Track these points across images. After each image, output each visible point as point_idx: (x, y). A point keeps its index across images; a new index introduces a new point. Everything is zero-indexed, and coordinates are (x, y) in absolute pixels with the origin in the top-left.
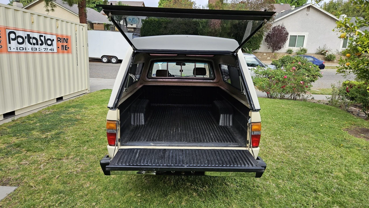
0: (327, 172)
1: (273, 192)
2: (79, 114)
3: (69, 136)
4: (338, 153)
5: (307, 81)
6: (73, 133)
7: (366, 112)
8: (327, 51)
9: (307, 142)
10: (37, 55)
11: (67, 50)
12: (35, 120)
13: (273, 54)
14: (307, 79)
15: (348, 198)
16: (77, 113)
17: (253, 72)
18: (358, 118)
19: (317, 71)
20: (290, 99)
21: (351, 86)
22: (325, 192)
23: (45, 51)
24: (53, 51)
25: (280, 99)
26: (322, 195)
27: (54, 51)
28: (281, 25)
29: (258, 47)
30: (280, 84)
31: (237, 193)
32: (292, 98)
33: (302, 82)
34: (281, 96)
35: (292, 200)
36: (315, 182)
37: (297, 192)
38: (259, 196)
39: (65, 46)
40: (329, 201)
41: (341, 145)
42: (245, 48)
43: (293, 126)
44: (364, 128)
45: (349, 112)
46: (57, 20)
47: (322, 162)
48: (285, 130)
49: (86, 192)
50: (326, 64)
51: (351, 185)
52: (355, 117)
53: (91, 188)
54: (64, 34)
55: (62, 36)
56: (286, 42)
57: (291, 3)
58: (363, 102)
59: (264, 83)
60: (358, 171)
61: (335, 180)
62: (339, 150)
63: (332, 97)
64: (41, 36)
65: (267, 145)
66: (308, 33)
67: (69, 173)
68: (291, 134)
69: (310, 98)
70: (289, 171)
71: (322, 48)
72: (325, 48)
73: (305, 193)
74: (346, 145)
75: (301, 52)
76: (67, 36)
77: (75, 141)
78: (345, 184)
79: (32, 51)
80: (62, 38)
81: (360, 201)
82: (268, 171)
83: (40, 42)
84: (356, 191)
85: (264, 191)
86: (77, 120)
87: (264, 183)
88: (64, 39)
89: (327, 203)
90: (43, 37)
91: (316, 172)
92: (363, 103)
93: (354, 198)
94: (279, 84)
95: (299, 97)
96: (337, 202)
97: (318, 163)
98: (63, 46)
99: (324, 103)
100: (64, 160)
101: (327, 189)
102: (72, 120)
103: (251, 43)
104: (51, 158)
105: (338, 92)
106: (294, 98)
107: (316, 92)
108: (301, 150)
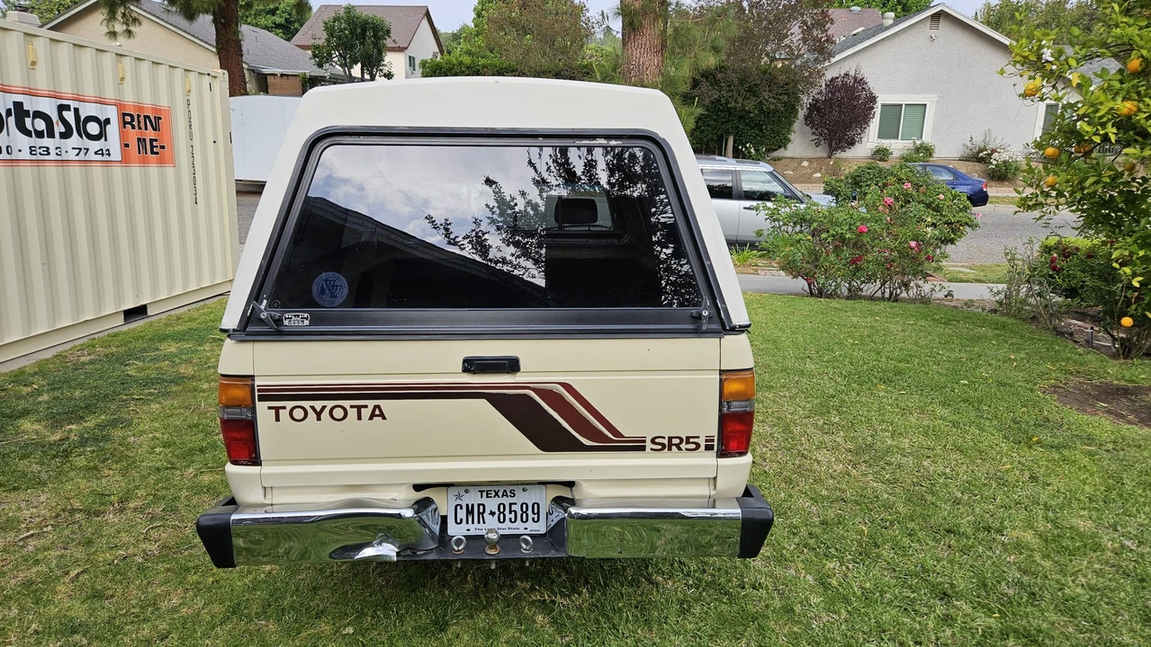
0: (985, 529)
1: (805, 602)
2: (189, 361)
3: (143, 432)
4: (1023, 465)
5: (932, 241)
6: (157, 425)
7: (1115, 334)
8: (994, 151)
9: (926, 434)
10: (51, 172)
11: (157, 153)
12: (39, 382)
13: (831, 163)
14: (929, 235)
15: (1053, 617)
16: (184, 357)
17: (763, 214)
18: (1089, 353)
19: (961, 210)
20: (879, 299)
21: (1066, 252)
22: (977, 599)
23: (77, 158)
24: (106, 158)
25: (848, 298)
26: (966, 608)
27: (112, 158)
28: (852, 73)
29: (783, 143)
30: (847, 253)
31: (683, 612)
32: (887, 295)
33: (913, 244)
34: (849, 290)
35: (866, 628)
36: (945, 563)
37: (885, 601)
38: (757, 618)
39: (151, 141)
40: (990, 628)
41: (1035, 439)
42: (744, 145)
43: (884, 382)
44: (1106, 383)
45: (1061, 334)
46: (121, 55)
47: (970, 497)
48: (858, 394)
49: (163, 626)
50: (993, 191)
51: (1063, 572)
52: (1080, 350)
53: (184, 611)
54: (147, 101)
55: (140, 108)
56: (871, 124)
57: (884, 5)
58: (1103, 301)
59: (796, 251)
60: (1084, 525)
61: (1012, 557)
62: (1029, 455)
63: (1009, 289)
64: (62, 108)
65: (796, 445)
66: (934, 97)
67: (116, 562)
68: (875, 407)
69: (941, 295)
70: (863, 531)
71: (979, 141)
72: (988, 139)
73: (913, 601)
74: (1050, 440)
75: (915, 155)
76: (156, 110)
77: (158, 450)
78: (1043, 568)
79: (34, 157)
80: (139, 116)
81: (1092, 626)
82: (795, 531)
83: (59, 128)
84: (1079, 590)
85: (777, 603)
86: (179, 380)
87: (778, 571)
88: (146, 117)
89: (982, 636)
90: (70, 110)
91: (949, 531)
92: (1105, 304)
93: (1072, 616)
94: (843, 251)
95: (907, 290)
96: (1016, 631)
97: (957, 499)
98: (144, 140)
99: (983, 310)
100: (110, 517)
101: (985, 586)
102: (163, 381)
103: (761, 130)
104: (64, 510)
105: (1027, 272)
106: (891, 294)
107: (961, 276)
108: (904, 460)
